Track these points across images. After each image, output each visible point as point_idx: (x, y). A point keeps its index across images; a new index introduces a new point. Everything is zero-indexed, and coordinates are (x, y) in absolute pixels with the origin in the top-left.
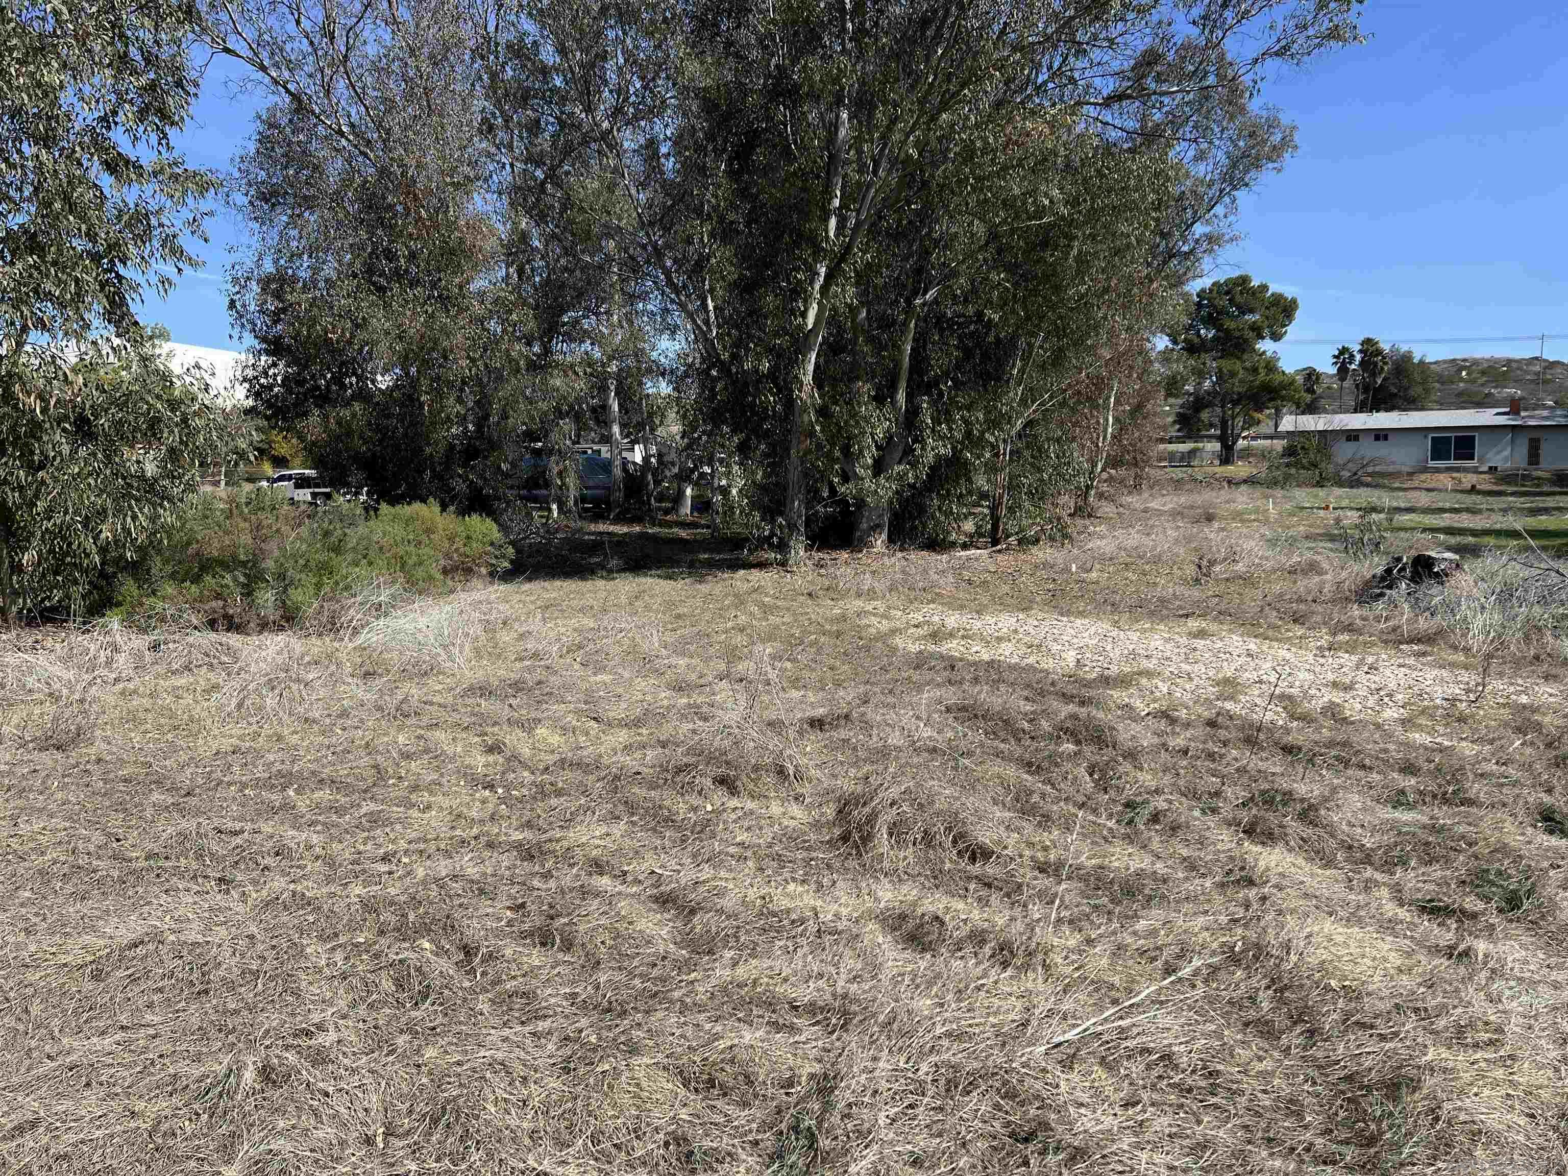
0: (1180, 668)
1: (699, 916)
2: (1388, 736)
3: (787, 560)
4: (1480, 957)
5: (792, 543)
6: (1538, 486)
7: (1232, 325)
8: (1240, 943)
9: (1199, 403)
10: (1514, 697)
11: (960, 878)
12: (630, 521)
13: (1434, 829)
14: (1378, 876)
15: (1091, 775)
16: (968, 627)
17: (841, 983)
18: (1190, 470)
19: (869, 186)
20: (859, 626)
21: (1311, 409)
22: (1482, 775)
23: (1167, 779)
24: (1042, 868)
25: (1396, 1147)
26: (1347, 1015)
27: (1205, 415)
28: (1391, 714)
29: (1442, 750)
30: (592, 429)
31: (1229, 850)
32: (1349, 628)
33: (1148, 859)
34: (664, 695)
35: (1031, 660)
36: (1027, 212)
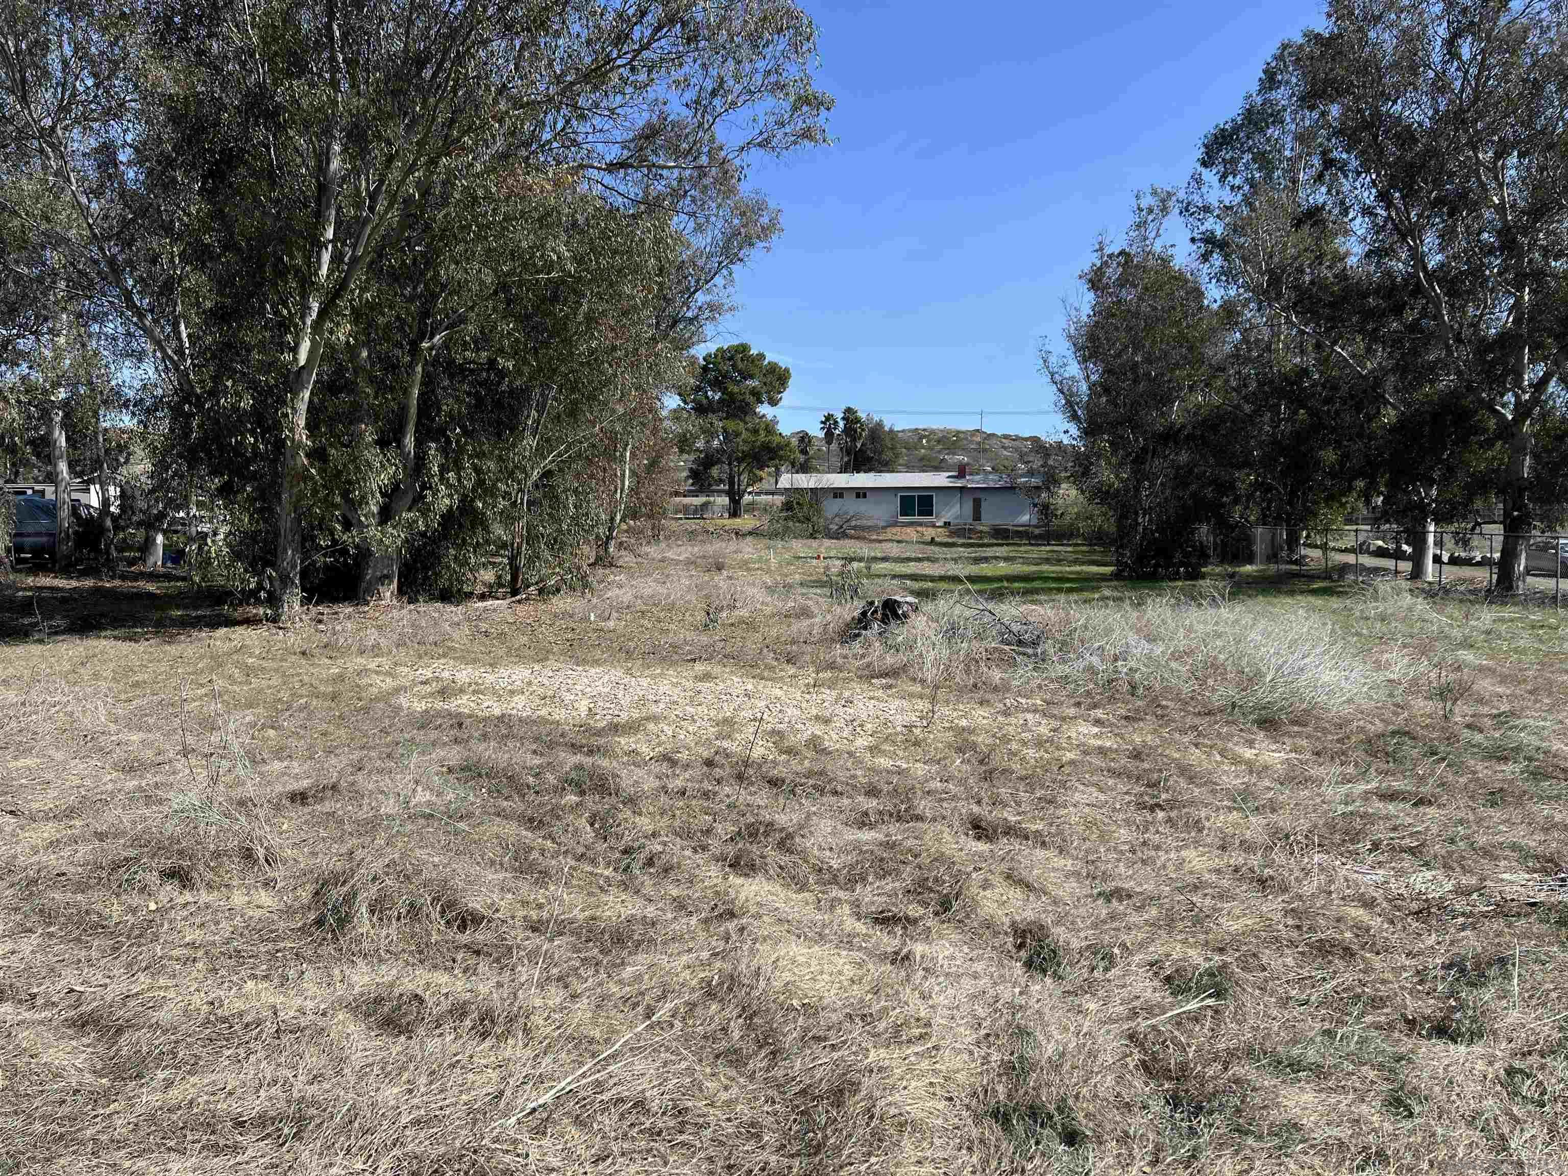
0: (685, 710)
1: (127, 1034)
2: (859, 762)
3: (279, 616)
4: (918, 958)
5: (285, 598)
6: (981, 538)
7: (736, 389)
8: (716, 977)
9: (708, 461)
10: (956, 721)
11: (448, 949)
12: (83, 574)
13: (889, 845)
14: (842, 894)
15: (592, 825)
16: (480, 681)
17: (298, 1085)
18: (702, 522)
19: (367, 220)
20: (358, 686)
21: (804, 468)
22: (928, 792)
23: (665, 821)
24: (535, 927)
25: (838, 1149)
26: (806, 1030)
27: (715, 472)
28: (862, 742)
29: (900, 772)
30: (34, 466)
31: (715, 885)
32: (832, 666)
33: (640, 902)
34: (109, 777)
35: (543, 712)
36: (535, 265)
